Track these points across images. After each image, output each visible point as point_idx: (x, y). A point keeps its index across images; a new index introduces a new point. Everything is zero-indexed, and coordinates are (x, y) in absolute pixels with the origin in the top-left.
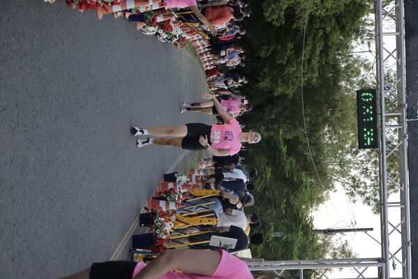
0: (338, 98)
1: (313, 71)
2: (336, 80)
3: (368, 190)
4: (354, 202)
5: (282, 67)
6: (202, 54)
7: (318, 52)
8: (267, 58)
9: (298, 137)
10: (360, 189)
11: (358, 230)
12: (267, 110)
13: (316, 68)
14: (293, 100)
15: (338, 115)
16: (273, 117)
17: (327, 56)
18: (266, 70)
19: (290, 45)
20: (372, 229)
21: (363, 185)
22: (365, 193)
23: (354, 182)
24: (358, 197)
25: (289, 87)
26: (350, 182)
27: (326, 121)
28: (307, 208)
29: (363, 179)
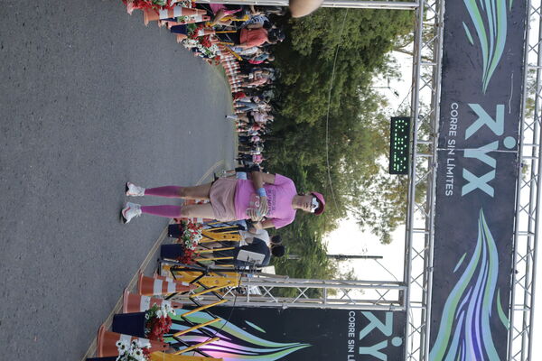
0: (356, 130)
1: (335, 101)
2: (356, 113)
3: (377, 221)
4: (363, 231)
5: (306, 96)
6: (230, 77)
7: (341, 84)
8: (292, 86)
9: (316, 165)
10: (370, 220)
11: (369, 257)
12: (288, 136)
13: (338, 99)
14: (314, 129)
15: (356, 146)
16: (293, 143)
17: (350, 88)
18: (290, 97)
19: (315, 75)
20: (381, 257)
21: (373, 216)
22: (374, 223)
23: (364, 212)
24: (367, 227)
25: (311, 115)
26: (361, 212)
27: (344, 150)
28: (319, 235)
29: (373, 209)
